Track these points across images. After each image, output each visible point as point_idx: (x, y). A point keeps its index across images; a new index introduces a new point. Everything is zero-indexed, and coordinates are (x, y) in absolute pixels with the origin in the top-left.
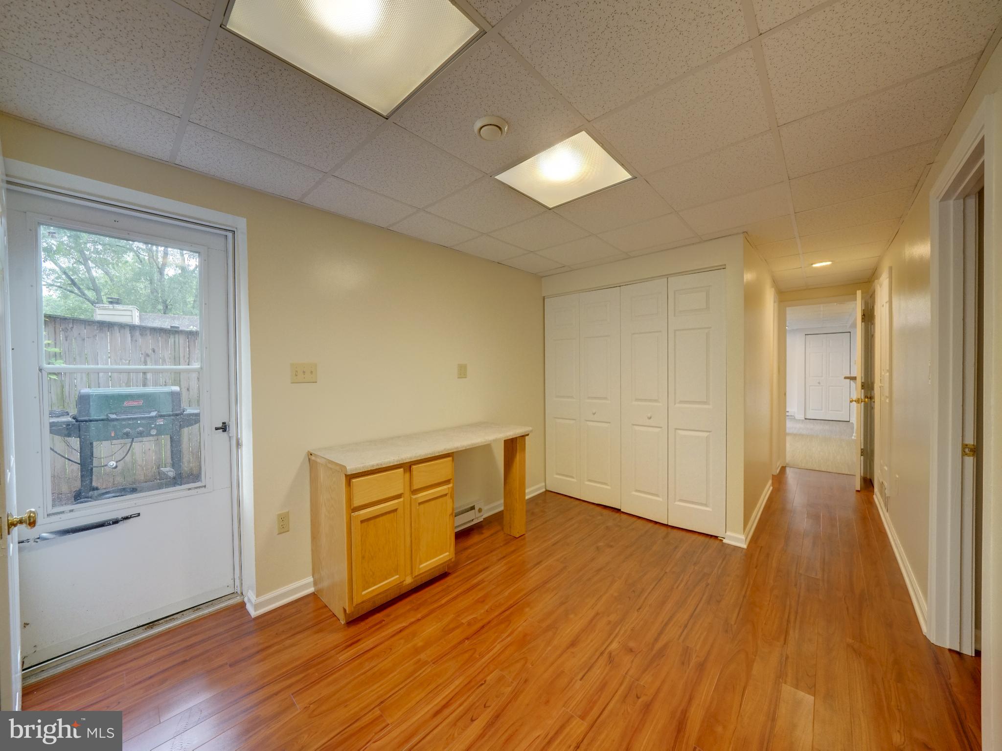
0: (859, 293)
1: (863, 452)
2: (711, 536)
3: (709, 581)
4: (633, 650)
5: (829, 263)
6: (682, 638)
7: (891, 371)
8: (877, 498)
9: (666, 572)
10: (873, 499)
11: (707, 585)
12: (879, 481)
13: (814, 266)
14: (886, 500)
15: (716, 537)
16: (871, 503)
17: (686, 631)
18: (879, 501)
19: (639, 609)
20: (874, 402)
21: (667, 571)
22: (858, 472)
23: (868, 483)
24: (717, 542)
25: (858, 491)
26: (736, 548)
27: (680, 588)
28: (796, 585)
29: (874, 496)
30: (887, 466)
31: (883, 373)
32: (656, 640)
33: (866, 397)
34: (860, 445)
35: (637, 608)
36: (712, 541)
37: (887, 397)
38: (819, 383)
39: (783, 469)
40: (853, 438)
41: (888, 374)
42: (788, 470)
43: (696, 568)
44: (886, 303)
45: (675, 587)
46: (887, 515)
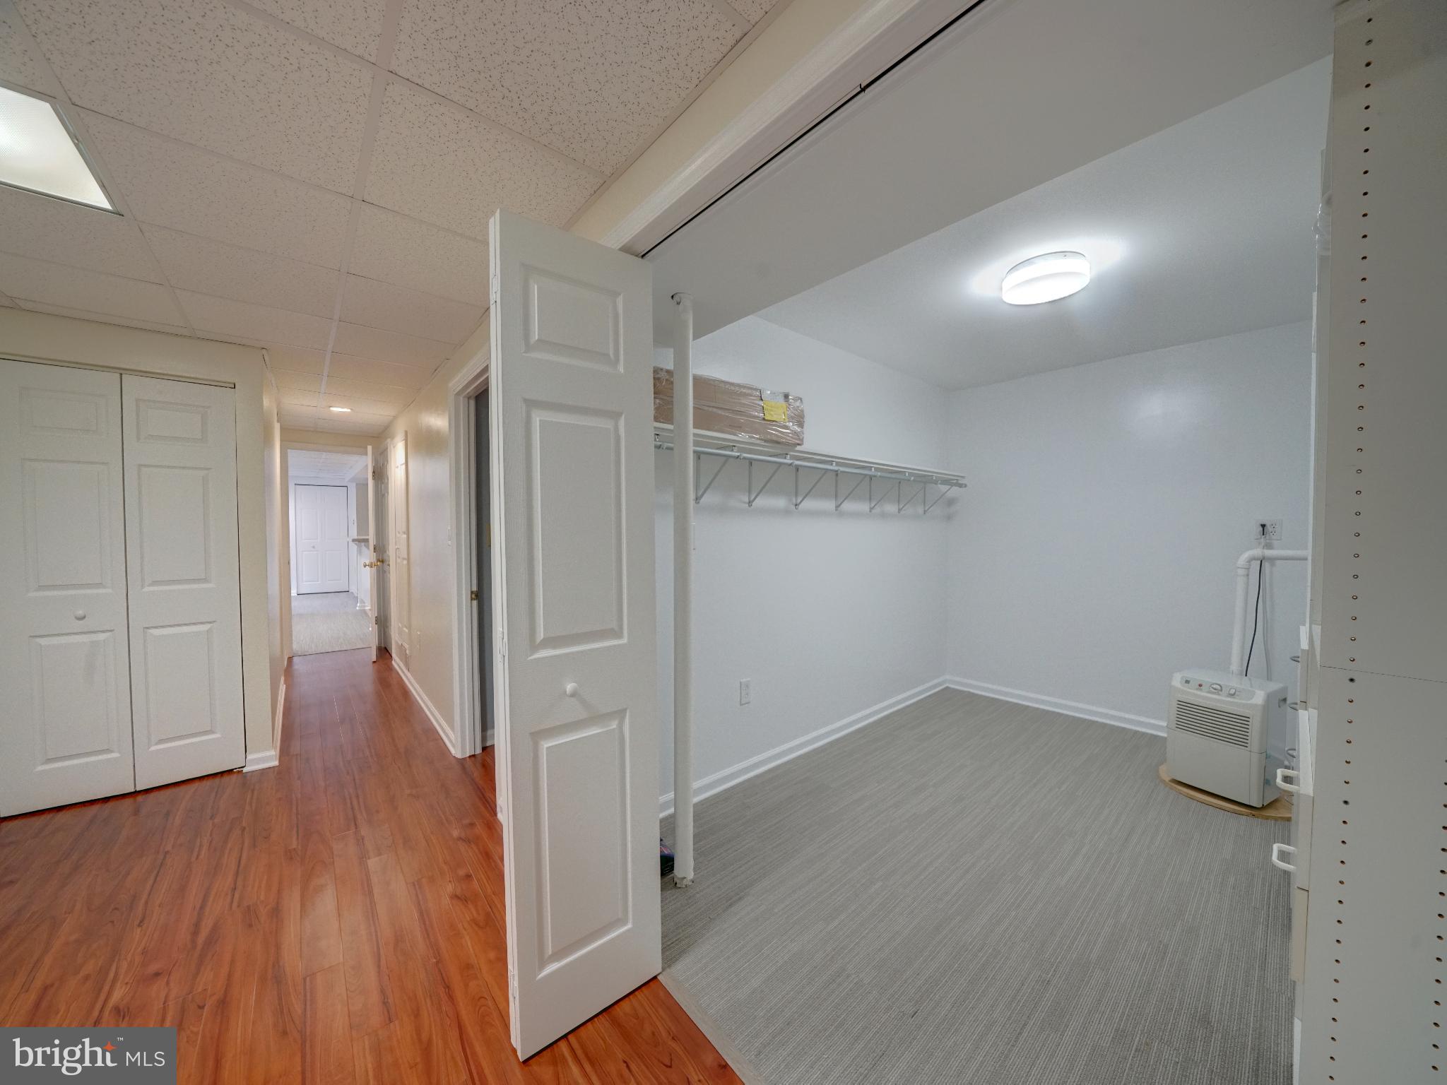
0: (370, 448)
1: (378, 621)
2: (222, 773)
3: (244, 824)
4: (160, 972)
5: (349, 410)
6: (235, 904)
7: (408, 532)
8: (397, 663)
9: (167, 853)
10: (392, 665)
11: (243, 829)
12: (397, 642)
13: (332, 409)
14: (406, 660)
15: (230, 771)
16: (390, 668)
17: (237, 896)
18: (398, 665)
19: (141, 921)
20: (389, 565)
21: (169, 847)
22: (374, 643)
23: (384, 652)
24: (234, 778)
25: (374, 662)
26: (263, 772)
27: (202, 856)
28: (348, 773)
29: (393, 662)
30: (406, 627)
31: (398, 535)
32: (195, 933)
33: (378, 560)
34: (373, 614)
35: (137, 922)
36: (226, 779)
37: (404, 559)
38: (314, 547)
39: (290, 659)
40: (357, 608)
41: (405, 536)
42: (296, 660)
43: (216, 821)
44: (402, 465)
45: (193, 859)
46: (409, 675)
